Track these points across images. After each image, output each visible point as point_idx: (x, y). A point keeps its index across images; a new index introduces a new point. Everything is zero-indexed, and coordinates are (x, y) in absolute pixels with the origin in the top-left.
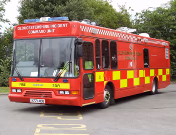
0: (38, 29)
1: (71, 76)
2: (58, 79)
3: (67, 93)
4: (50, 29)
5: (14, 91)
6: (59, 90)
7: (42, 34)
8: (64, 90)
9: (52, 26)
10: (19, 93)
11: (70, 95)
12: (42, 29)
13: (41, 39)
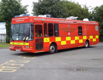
0: (19, 20)
1: (29, 40)
2: (25, 41)
3: (28, 47)
4: (23, 19)
5: (11, 46)
6: (26, 46)
7: (20, 22)
8: (27, 46)
9: (23, 18)
10: (13, 47)
11: (29, 48)
12: (20, 20)
13: (20, 24)
